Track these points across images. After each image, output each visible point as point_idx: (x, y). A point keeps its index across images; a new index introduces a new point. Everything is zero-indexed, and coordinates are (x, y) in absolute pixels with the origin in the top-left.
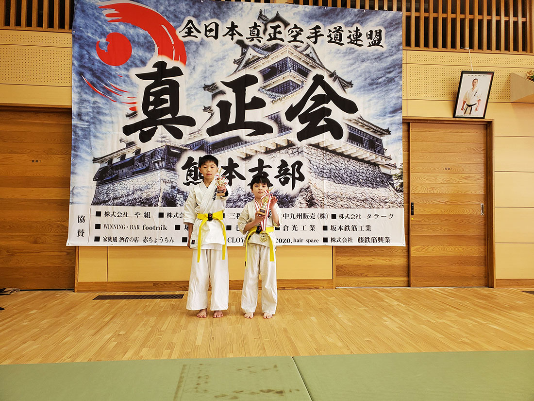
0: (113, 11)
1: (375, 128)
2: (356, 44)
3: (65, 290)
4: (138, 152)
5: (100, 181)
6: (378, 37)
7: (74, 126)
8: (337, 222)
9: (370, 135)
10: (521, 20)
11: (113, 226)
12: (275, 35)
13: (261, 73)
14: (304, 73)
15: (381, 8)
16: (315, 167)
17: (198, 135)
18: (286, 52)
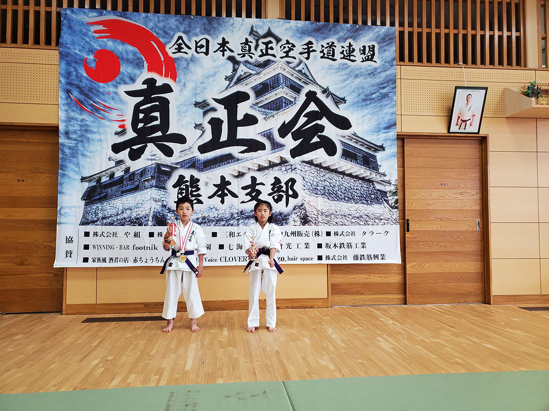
0: (101, 27)
1: (369, 144)
2: (349, 60)
3: (53, 312)
4: (127, 170)
5: (88, 201)
6: (372, 53)
7: (62, 144)
8: (332, 240)
9: (364, 151)
10: (514, 34)
11: (102, 247)
12: (267, 51)
13: (253, 89)
14: (296, 89)
15: (374, 23)
16: (309, 184)
17: (189, 152)
18: (278, 68)
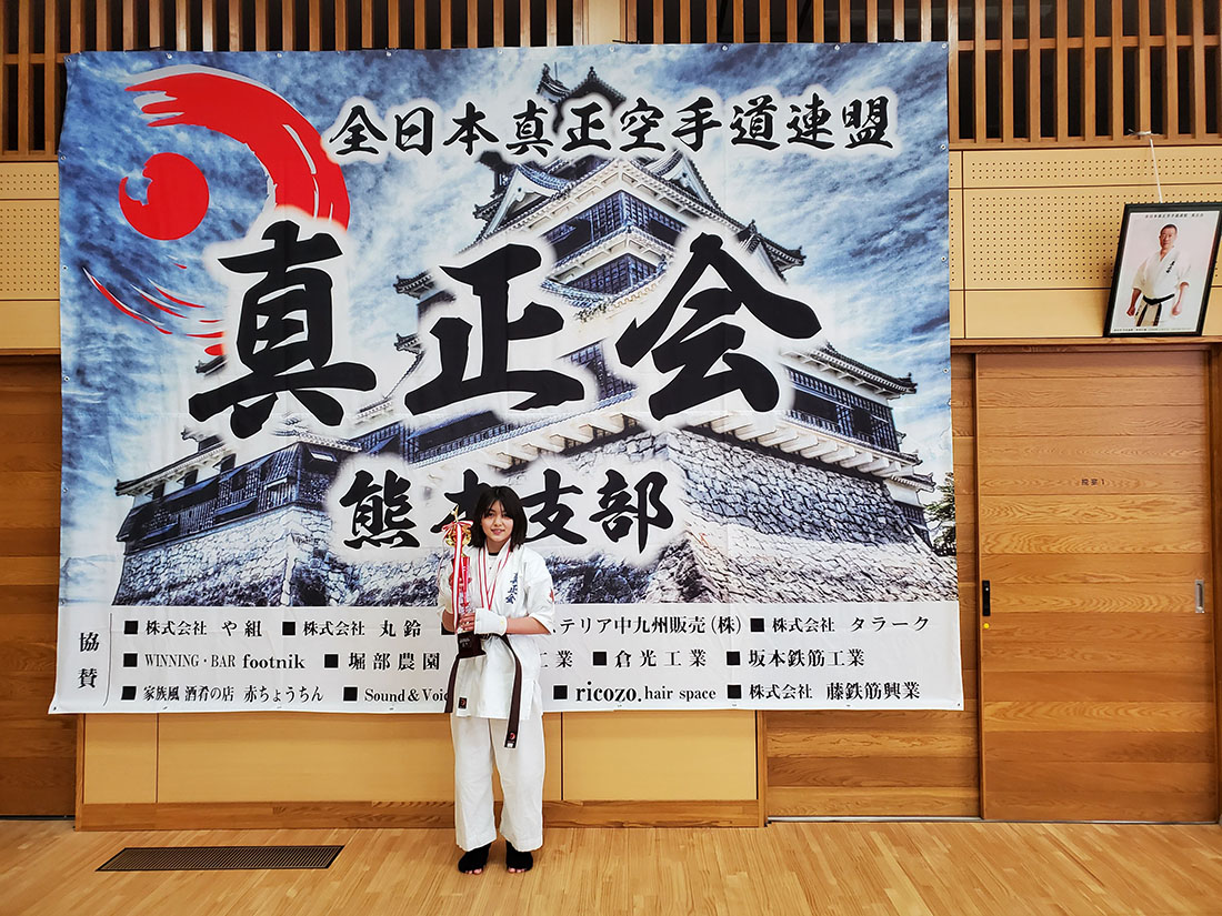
0: (161, 97)
1: (870, 375)
2: (814, 143)
4: (228, 462)
5: (132, 543)
6: (878, 120)
8: (768, 641)
9: (854, 395)
11: (168, 659)
12: (585, 132)
13: (549, 238)
14: (665, 232)
15: (886, 34)
16: (701, 488)
17: (383, 412)
18: (617, 177)
